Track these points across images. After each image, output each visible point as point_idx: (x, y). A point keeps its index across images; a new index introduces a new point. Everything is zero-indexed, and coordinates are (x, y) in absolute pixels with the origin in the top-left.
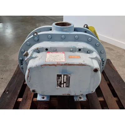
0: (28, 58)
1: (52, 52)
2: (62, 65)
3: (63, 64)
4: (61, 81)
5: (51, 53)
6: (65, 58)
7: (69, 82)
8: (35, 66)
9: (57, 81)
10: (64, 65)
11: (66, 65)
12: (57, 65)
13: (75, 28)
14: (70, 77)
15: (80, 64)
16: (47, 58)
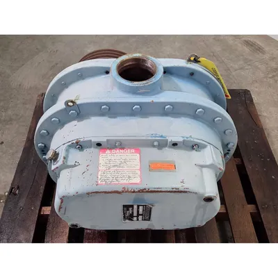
0: (57, 165)
1: (110, 149)
2: (134, 192)
3: (136, 190)
4: (133, 213)
5: (108, 151)
6: (140, 170)
7: (150, 215)
8: (75, 194)
9: (124, 214)
10: (139, 191)
11: (143, 192)
12: (123, 192)
13: (164, 68)
14: (151, 208)
15: (174, 190)
16: (100, 173)
